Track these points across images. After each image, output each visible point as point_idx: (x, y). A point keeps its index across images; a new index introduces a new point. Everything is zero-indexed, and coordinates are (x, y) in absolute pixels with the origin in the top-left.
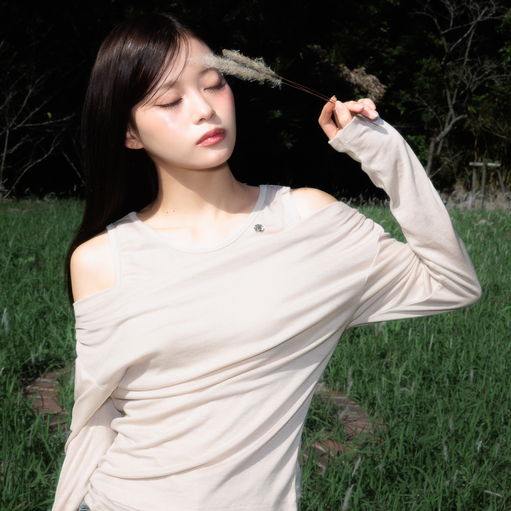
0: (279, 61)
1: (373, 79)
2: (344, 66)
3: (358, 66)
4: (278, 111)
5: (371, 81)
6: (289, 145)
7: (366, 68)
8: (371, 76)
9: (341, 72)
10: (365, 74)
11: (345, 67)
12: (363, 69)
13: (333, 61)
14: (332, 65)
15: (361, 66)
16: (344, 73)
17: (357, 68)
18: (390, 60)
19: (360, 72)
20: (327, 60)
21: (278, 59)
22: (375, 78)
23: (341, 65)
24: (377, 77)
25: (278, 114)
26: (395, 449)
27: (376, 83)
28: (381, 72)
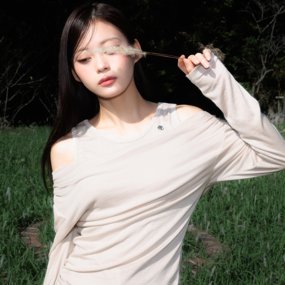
0: (163, 42)
1: (218, 51)
2: (200, 43)
3: (209, 43)
4: (163, 71)
5: (217, 51)
6: (170, 90)
7: (214, 44)
8: (216, 49)
9: (199, 47)
10: (213, 48)
11: (201, 44)
12: (212, 45)
13: (194, 41)
14: (194, 43)
15: (211, 43)
16: (201, 48)
17: (208, 44)
18: (227, 39)
19: (210, 47)
20: (190, 41)
21: (162, 41)
22: (219, 50)
23: (199, 43)
24: (220, 49)
25: (163, 73)
26: (236, 261)
27: (219, 53)
28: (222, 46)
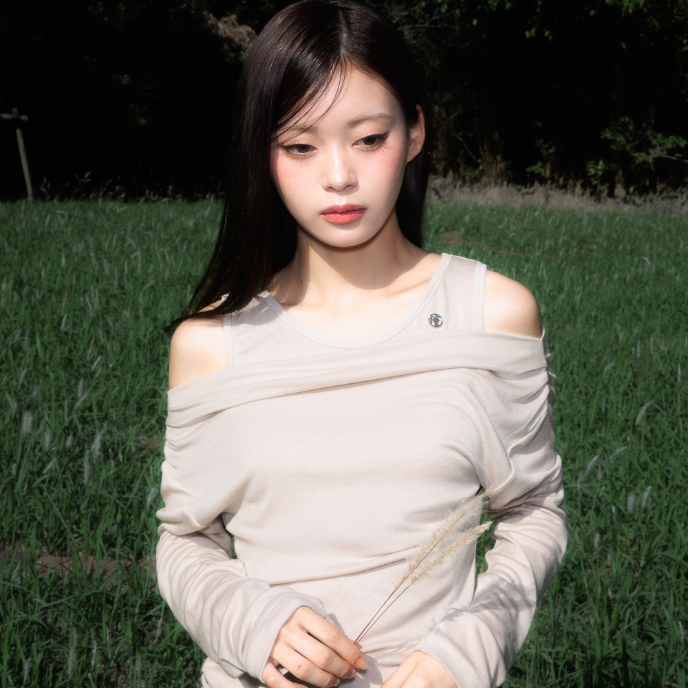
0: (123, 8)
1: (248, 31)
2: (208, 13)
3: (228, 13)
4: (126, 76)
5: (245, 33)
6: (143, 121)
7: (238, 16)
8: (244, 26)
9: (206, 21)
10: (237, 24)
11: (211, 15)
12: (234, 17)
13: (193, 6)
14: (193, 12)
15: (231, 13)
16: (210, 22)
17: (226, 16)
18: (267, 4)
19: (230, 22)
20: (185, 5)
21: (121, 5)
22: (249, 29)
23: (205, 13)
24: (253, 28)
25: (126, 79)
27: (251, 36)
28: (257, 21)
